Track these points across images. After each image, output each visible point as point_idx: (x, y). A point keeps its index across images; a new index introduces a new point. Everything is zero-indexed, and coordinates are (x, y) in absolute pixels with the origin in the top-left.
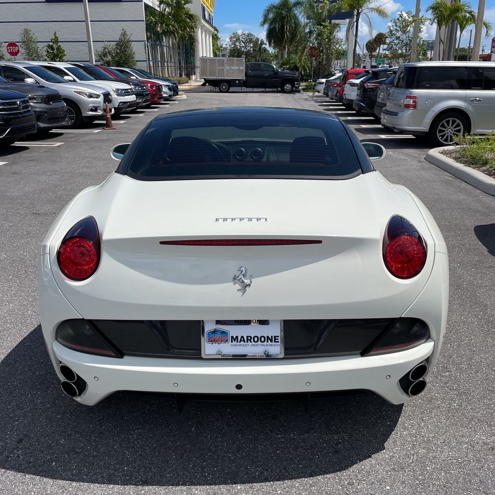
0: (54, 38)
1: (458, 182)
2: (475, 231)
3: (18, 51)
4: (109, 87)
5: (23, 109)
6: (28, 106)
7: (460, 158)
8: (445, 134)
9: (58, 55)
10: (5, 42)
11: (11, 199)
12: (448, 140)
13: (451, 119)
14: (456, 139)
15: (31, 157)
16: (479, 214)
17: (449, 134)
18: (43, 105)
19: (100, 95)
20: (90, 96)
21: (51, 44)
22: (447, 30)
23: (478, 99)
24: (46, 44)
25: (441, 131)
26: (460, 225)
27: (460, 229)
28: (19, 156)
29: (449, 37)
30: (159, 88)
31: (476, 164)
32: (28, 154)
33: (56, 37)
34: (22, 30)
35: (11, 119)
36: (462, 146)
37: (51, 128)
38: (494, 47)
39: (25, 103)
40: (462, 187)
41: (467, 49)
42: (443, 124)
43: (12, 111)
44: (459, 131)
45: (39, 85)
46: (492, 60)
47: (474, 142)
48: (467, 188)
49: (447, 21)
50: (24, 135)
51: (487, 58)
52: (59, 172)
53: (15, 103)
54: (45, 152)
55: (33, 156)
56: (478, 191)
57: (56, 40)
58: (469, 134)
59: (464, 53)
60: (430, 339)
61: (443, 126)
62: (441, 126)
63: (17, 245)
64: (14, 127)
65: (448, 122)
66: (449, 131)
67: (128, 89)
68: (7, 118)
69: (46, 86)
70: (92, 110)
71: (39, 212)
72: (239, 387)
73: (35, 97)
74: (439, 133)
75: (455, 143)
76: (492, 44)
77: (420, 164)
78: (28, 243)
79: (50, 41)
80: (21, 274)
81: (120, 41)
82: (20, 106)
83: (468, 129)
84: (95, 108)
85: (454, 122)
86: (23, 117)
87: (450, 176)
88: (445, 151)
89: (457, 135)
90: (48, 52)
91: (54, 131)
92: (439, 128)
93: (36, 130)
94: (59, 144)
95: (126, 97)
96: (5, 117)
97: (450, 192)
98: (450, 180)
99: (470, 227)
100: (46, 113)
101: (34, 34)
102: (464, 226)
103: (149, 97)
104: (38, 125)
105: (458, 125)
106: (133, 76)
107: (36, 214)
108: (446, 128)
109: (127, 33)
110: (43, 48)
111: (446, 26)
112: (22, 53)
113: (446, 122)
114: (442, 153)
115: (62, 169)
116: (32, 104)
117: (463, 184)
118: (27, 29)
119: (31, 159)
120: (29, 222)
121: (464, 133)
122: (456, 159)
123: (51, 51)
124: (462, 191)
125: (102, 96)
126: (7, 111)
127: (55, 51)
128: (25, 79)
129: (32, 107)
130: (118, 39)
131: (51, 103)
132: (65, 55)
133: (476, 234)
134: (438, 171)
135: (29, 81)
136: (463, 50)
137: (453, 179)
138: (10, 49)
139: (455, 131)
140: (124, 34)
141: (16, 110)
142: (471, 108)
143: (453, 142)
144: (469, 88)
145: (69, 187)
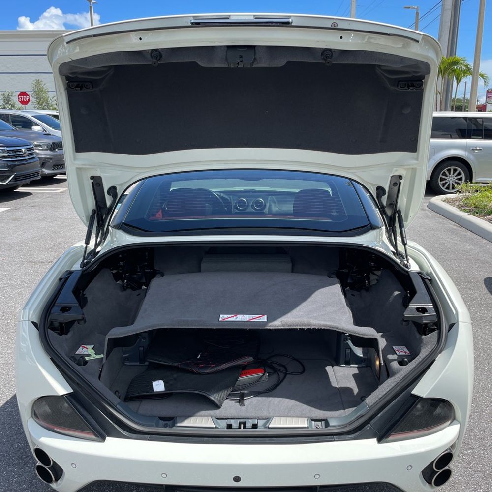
1: (463, 231)
2: (485, 284)
3: (29, 100)
5: (28, 156)
6: (33, 153)
7: (463, 207)
8: (447, 182)
10: (16, 92)
11: (9, 247)
12: (450, 188)
13: (452, 168)
14: (458, 188)
15: (33, 203)
16: (487, 265)
17: (451, 183)
18: (49, 152)
22: (443, 82)
23: (478, 148)
25: (442, 179)
26: (470, 278)
27: (470, 282)
28: (21, 202)
29: (445, 89)
31: (481, 212)
32: (31, 200)
34: (34, 81)
35: (15, 165)
36: (464, 194)
37: (56, 175)
38: (488, 97)
39: (30, 150)
40: (468, 236)
41: (462, 100)
42: (444, 172)
43: (16, 157)
44: (460, 179)
45: (45, 133)
46: (487, 110)
47: (477, 191)
48: (473, 237)
49: (444, 74)
50: (28, 181)
51: (482, 108)
52: (60, 218)
53: (20, 151)
54: (48, 197)
55: (35, 202)
56: (485, 241)
58: (472, 183)
59: (459, 104)
60: (455, 421)
61: (444, 174)
62: (442, 175)
63: (9, 296)
64: (18, 173)
65: (449, 170)
66: (451, 179)
68: (11, 165)
69: (52, 134)
71: (36, 260)
72: (237, 479)
73: (41, 144)
74: (441, 181)
75: (458, 191)
76: (487, 95)
77: (423, 212)
78: (21, 294)
80: (10, 327)
82: (25, 153)
83: (470, 177)
85: (455, 170)
86: (27, 163)
87: (454, 225)
88: (447, 199)
89: (459, 184)
91: (58, 177)
92: (441, 176)
93: (40, 177)
94: (62, 190)
96: (9, 164)
97: (456, 241)
98: (455, 229)
99: (479, 279)
100: (51, 159)
101: (45, 84)
102: (474, 278)
104: (42, 171)
105: (459, 174)
107: (32, 262)
108: (447, 176)
110: (53, 98)
111: (442, 79)
112: (33, 102)
113: (447, 170)
114: (444, 201)
115: (63, 215)
116: (38, 151)
117: (469, 233)
118: (39, 80)
119: (33, 205)
120: (24, 271)
121: (466, 181)
122: (460, 207)
124: (468, 241)
126: (11, 158)
128: (33, 127)
129: (38, 154)
131: (57, 150)
133: (487, 287)
134: (441, 219)
135: (36, 128)
136: (459, 100)
137: (458, 228)
138: (21, 98)
139: (456, 179)
141: (21, 157)
142: (472, 157)
143: (455, 190)
144: (469, 137)
145: (69, 234)
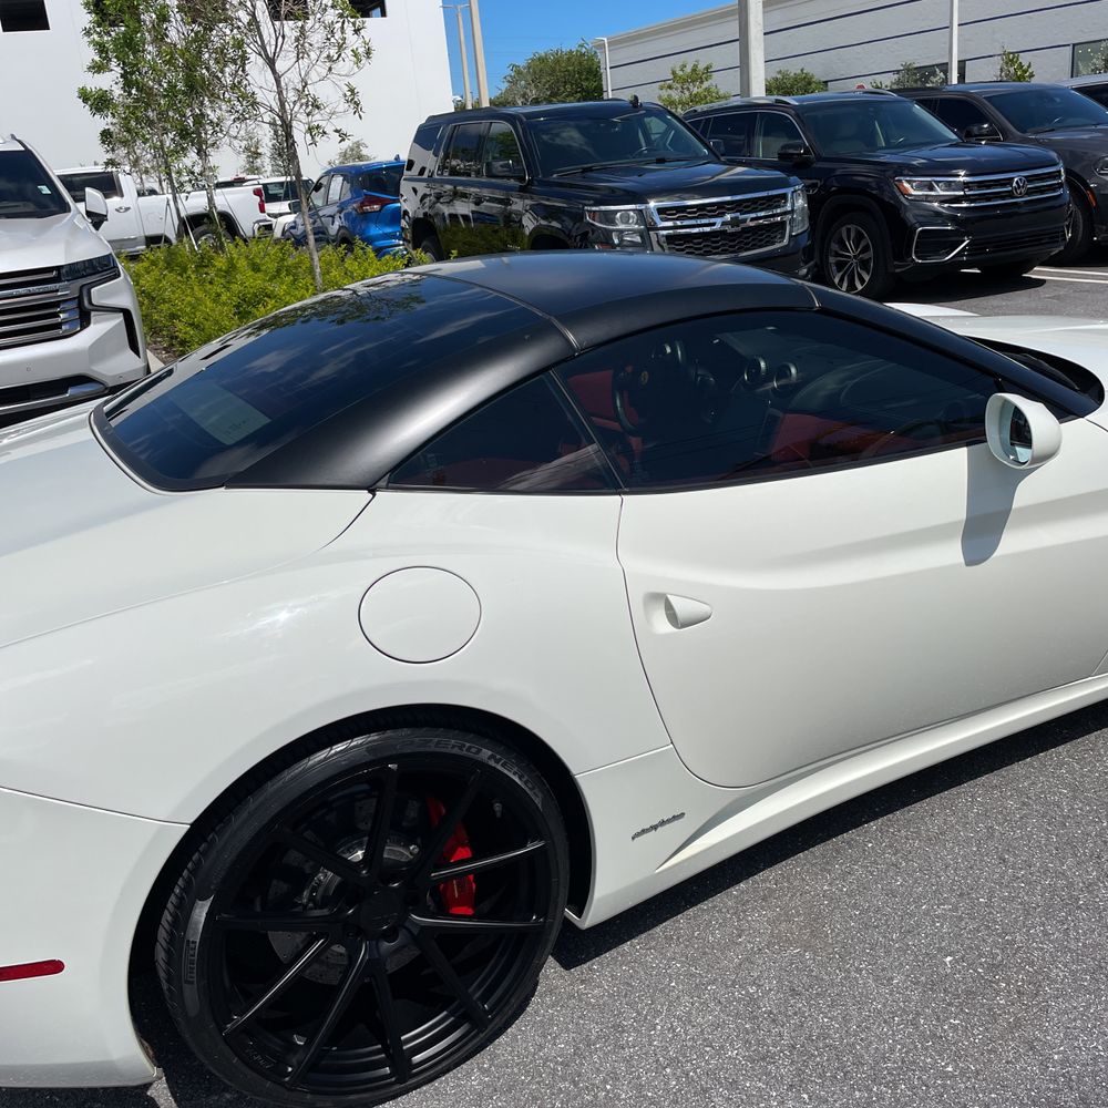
39: (1041, 179)
53: (1005, 182)
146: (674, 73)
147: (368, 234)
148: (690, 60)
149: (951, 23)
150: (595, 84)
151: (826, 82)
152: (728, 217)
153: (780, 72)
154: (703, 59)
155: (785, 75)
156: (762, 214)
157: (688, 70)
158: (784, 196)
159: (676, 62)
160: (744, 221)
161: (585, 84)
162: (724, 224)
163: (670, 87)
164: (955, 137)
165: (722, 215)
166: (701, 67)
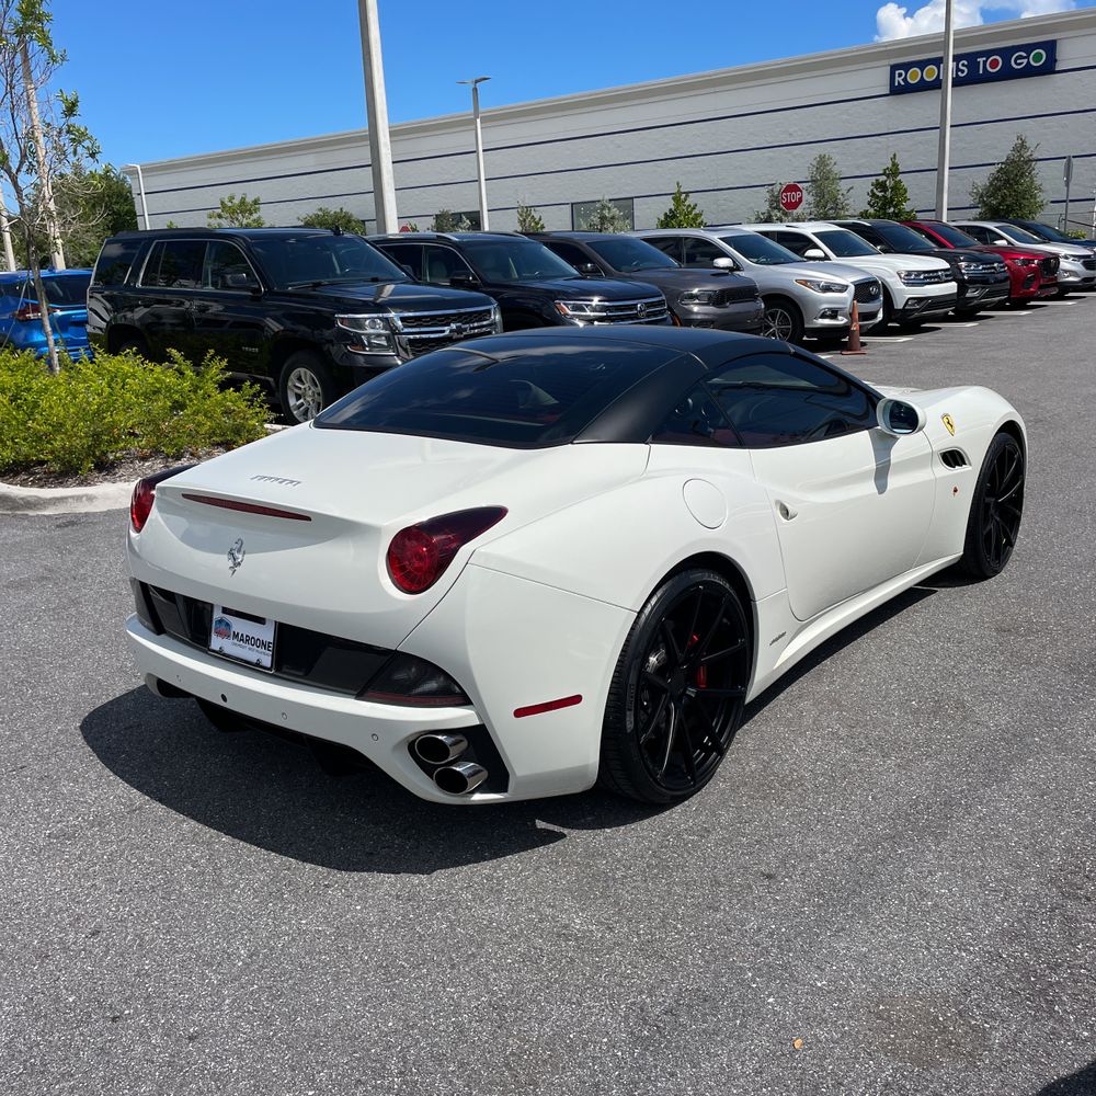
0: (890, 166)
3: (800, 199)
4: (890, 267)
9: (892, 200)
18: (711, 309)
19: (847, 286)
20: (827, 289)
21: (883, 178)
24: (873, 179)
30: (1050, 262)
33: (894, 164)
34: (815, 159)
57: (894, 171)
67: (936, 271)
70: (823, 316)
79: (881, 172)
81: (1010, 162)
84: (833, 312)
90: (873, 195)
95: (927, 287)
101: (836, 164)
103: (1007, 285)
106: (1002, 238)
109: (1027, 145)
110: (849, 191)
112: (807, 204)
118: (824, 157)
123: (880, 194)
125: (852, 288)
127: (889, 194)
130: (1003, 160)
131: (728, 304)
132: (906, 200)
135: (722, 262)
138: (787, 196)
140: (1022, 146)
146: (222, 203)
147: (31, 341)
148: (238, 192)
149: (479, 178)
150: (127, 208)
151: (364, 221)
152: (453, 326)
153: (321, 209)
154: (252, 192)
155: (326, 213)
156: (476, 324)
157: (236, 201)
158: (489, 311)
159: (225, 192)
160: (465, 330)
161: (116, 207)
162: (451, 331)
163: (220, 216)
164: (576, 272)
165: (448, 324)
166: (249, 200)
